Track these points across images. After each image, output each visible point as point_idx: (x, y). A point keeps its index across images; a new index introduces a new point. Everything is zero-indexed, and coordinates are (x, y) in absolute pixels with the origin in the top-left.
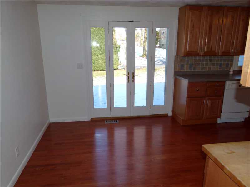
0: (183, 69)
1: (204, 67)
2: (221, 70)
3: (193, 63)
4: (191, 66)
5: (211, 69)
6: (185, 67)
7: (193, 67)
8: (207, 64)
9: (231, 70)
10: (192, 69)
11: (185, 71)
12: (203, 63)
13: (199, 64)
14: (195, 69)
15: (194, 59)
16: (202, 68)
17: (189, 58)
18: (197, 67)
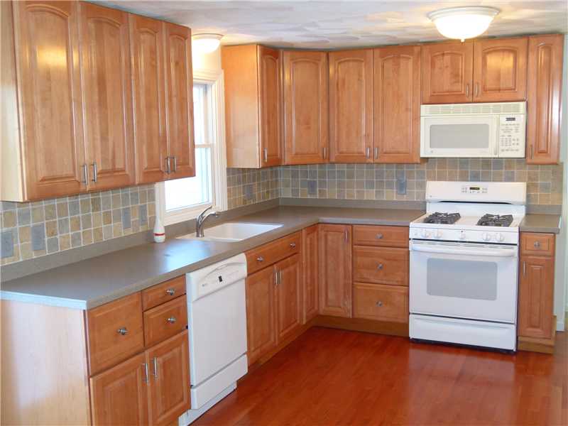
0: (12, 255)
1: (81, 231)
2: (130, 232)
3: (45, 222)
4: (37, 234)
5: (101, 235)
6: (18, 245)
7: (46, 239)
8: (89, 216)
9: (159, 229)
10: (44, 248)
11: (21, 260)
12: (77, 216)
13: (63, 224)
14: (53, 244)
15: (44, 205)
16: (76, 239)
17: (28, 206)
18: (58, 237)
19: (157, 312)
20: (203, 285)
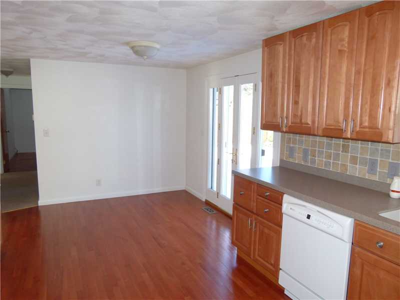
0: (293, 158)
1: (332, 161)
3: (310, 148)
6: (296, 154)
7: (310, 157)
10: (308, 161)
11: (296, 162)
12: (329, 151)
13: (321, 153)
14: (313, 162)
15: (311, 139)
16: (327, 164)
17: (303, 137)
18: (316, 158)
19: (267, 203)
20: (291, 209)
